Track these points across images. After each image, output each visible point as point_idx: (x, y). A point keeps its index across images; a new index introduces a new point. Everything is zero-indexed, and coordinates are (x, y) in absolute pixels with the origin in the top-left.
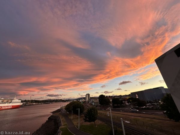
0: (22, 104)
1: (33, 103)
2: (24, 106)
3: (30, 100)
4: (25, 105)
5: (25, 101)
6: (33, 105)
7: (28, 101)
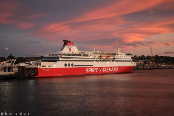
0: (134, 64)
1: (162, 62)
2: (141, 69)
3: (151, 56)
4: (143, 66)
5: (142, 58)
6: (161, 68)
7: (149, 58)
